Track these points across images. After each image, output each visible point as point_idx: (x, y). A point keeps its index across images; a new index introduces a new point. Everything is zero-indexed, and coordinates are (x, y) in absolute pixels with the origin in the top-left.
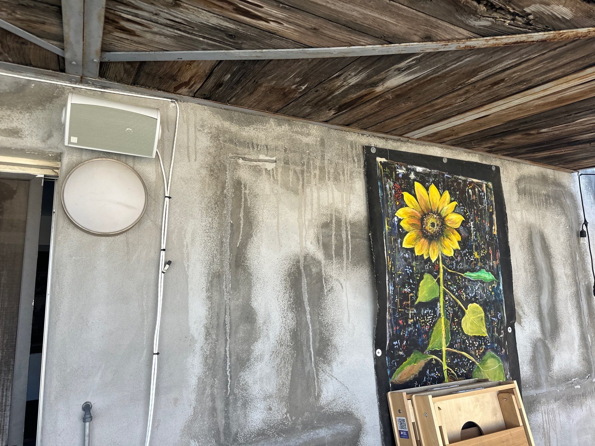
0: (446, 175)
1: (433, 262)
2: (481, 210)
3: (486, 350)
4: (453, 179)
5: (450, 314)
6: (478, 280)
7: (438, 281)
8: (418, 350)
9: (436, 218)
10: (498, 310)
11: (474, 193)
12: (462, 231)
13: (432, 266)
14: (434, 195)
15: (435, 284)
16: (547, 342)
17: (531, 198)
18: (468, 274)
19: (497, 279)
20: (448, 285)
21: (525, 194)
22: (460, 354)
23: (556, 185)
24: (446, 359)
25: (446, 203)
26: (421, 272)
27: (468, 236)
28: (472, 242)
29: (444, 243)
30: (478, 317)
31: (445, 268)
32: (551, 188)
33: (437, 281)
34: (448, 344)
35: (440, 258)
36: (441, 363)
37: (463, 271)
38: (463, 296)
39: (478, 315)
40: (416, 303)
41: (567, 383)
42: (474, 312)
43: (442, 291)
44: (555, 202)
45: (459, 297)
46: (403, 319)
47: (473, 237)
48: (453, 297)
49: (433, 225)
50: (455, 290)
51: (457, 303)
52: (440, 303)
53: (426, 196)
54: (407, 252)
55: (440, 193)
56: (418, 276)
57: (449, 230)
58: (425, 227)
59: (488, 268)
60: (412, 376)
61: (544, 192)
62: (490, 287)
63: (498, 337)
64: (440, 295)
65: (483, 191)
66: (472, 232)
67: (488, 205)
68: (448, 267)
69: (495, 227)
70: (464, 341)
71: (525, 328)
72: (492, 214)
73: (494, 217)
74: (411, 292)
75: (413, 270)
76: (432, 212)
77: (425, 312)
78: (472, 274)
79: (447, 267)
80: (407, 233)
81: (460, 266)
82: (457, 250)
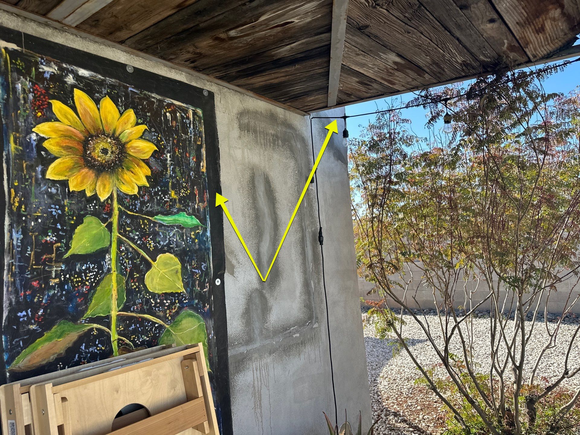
0: (130, 89)
1: (102, 200)
2: (185, 140)
3: (180, 308)
4: (142, 96)
5: (126, 268)
6: (175, 226)
7: (110, 227)
8: (66, 319)
9: (110, 143)
10: (203, 259)
11: (174, 118)
12: (152, 163)
13: (100, 206)
14: (109, 112)
15: (104, 230)
16: (264, 292)
17: (256, 137)
18: (159, 218)
19: (204, 224)
20: (125, 231)
21: (248, 131)
22: (140, 317)
23: (286, 127)
24: (117, 326)
25: (130, 126)
26: (79, 214)
27: (162, 171)
28: (167, 179)
29: (122, 177)
30: (172, 270)
31: (123, 209)
32: (280, 128)
33: (106, 226)
34: (122, 306)
35: (115, 196)
36: (108, 333)
37: (152, 214)
38: (150, 244)
39: (171, 267)
40: (66, 256)
41: (285, 333)
42: (165, 264)
43: (115, 240)
44: (284, 144)
45: (144, 247)
46: (39, 280)
47: (169, 172)
48: (134, 246)
49: (105, 151)
50: (136, 237)
51: (139, 254)
52: (110, 254)
53: (94, 111)
54: (54, 186)
55: (120, 111)
56: (73, 219)
57: (132, 161)
58: (90, 153)
59: (191, 211)
60: (52, 357)
61: (271, 131)
62: (193, 233)
63: (201, 292)
64: (111, 245)
65: (188, 118)
66: (168, 166)
67: (195, 135)
68: (127, 208)
69: (203, 164)
70: (148, 301)
71: (238, 279)
72: (200, 147)
73: (203, 151)
74: (56, 242)
75: (63, 211)
76: (104, 134)
77: (84, 268)
78: (166, 218)
79: (125, 208)
80: (56, 158)
81: (147, 207)
82: (145, 187)
